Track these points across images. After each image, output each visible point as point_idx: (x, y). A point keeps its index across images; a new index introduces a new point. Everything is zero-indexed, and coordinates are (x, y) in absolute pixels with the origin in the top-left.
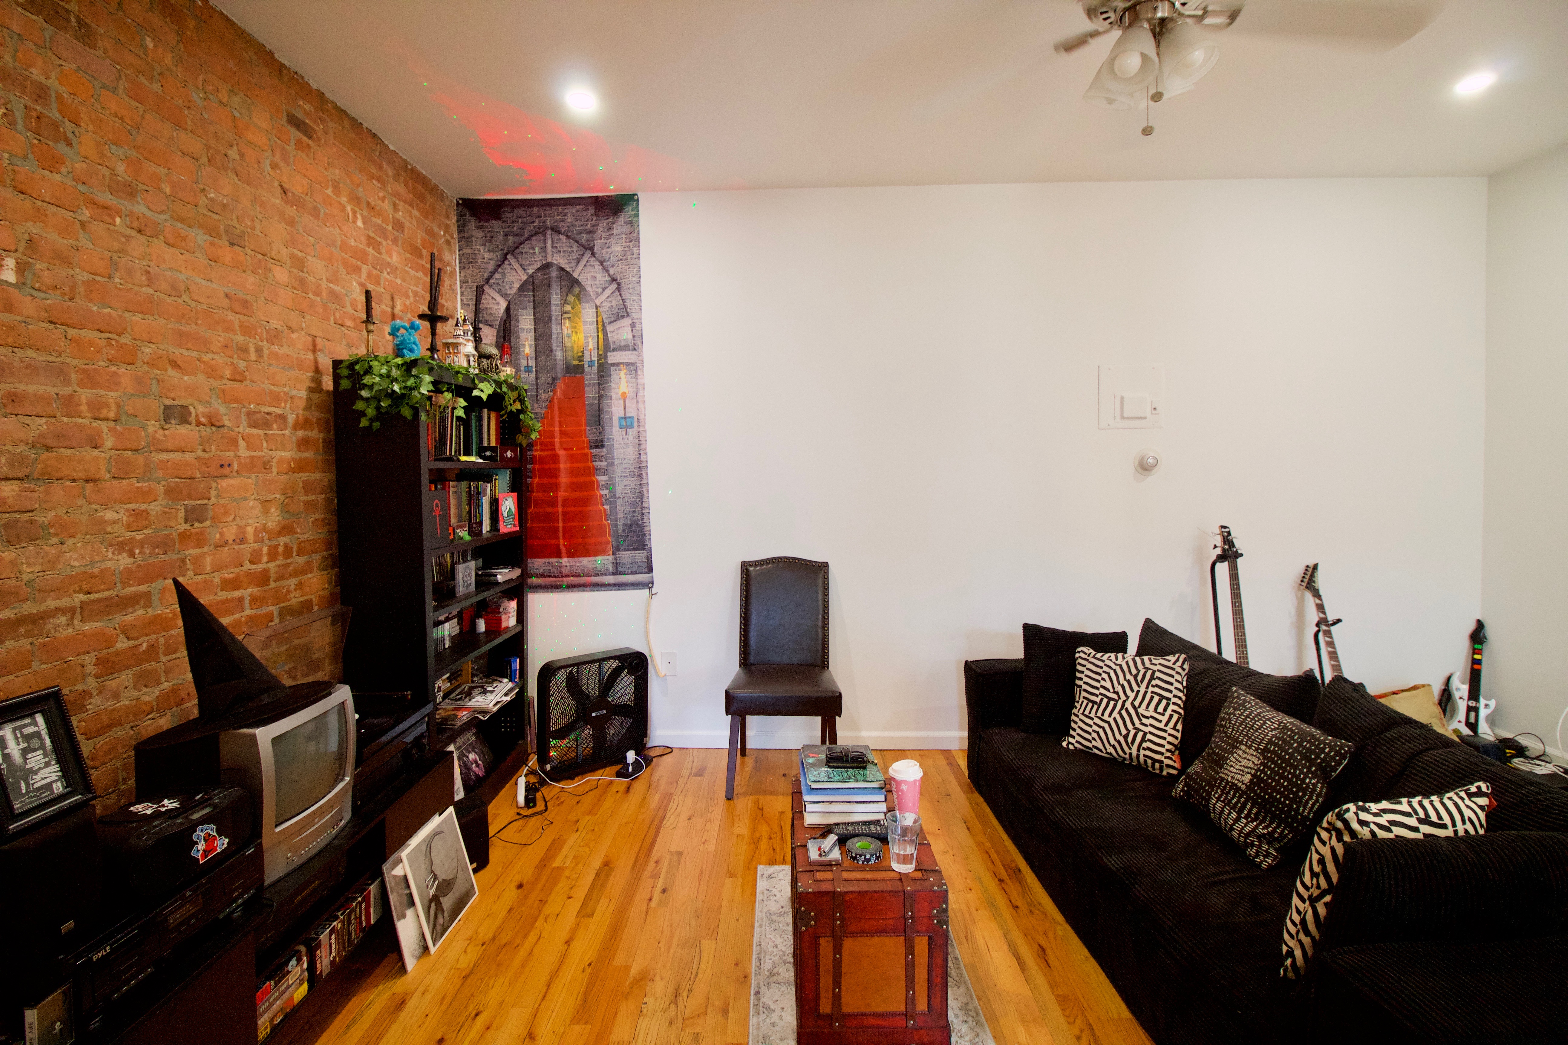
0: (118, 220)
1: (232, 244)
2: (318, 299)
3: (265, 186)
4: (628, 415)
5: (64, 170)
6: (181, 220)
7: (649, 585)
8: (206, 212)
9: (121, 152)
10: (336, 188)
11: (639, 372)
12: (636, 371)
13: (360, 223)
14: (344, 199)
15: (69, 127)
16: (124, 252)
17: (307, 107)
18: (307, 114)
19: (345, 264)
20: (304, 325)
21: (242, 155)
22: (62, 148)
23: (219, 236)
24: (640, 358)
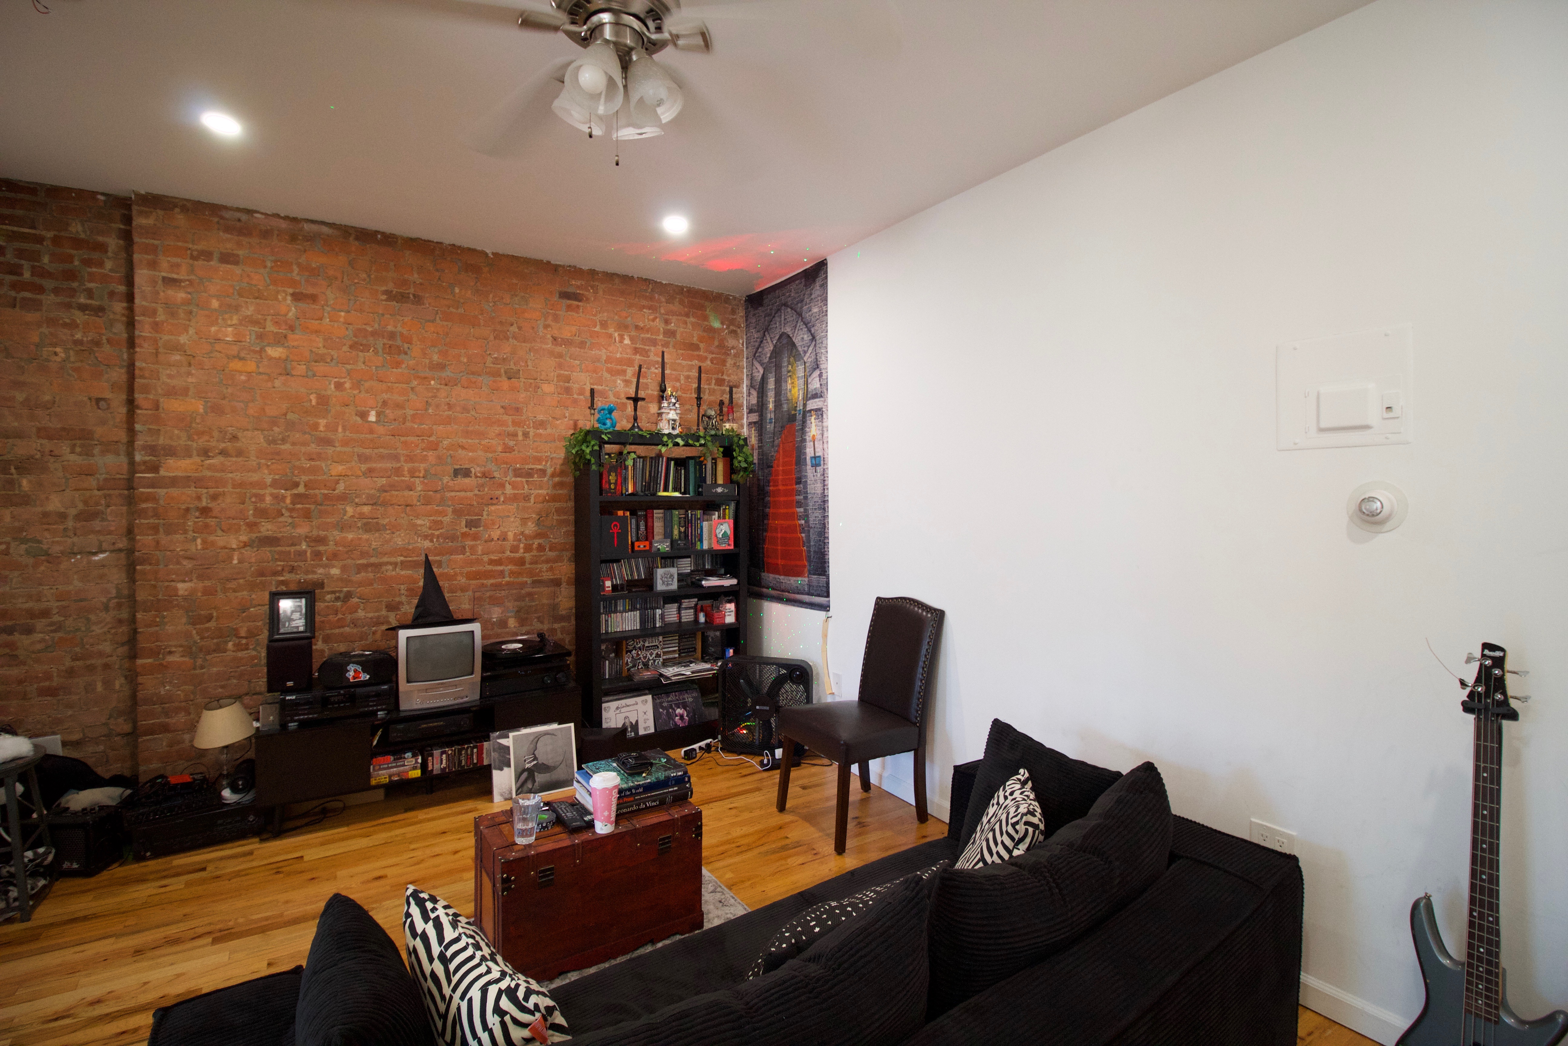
0: (432, 382)
1: (510, 378)
2: (582, 397)
3: (538, 340)
4: (817, 455)
5: (404, 366)
6: (473, 373)
7: (825, 608)
8: (492, 365)
9: (436, 350)
10: (604, 325)
11: (825, 416)
12: (822, 415)
13: (627, 341)
14: (611, 330)
15: (406, 346)
16: (435, 397)
17: (579, 283)
18: (578, 287)
19: (609, 371)
20: (567, 415)
21: (520, 328)
22: (403, 356)
23: (500, 376)
24: (825, 404)
